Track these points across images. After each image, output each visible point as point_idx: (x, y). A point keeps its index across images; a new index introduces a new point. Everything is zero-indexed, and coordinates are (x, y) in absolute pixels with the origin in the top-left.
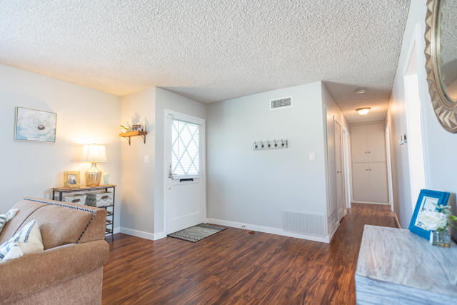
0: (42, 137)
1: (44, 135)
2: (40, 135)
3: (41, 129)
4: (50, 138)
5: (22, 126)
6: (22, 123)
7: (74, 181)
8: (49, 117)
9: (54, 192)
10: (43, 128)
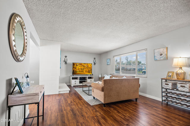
0: (162, 58)
1: (162, 57)
2: (161, 57)
3: (161, 55)
4: (164, 58)
5: (156, 56)
6: (156, 55)
7: (171, 76)
8: (164, 50)
9: (162, 80)
10: (162, 55)
